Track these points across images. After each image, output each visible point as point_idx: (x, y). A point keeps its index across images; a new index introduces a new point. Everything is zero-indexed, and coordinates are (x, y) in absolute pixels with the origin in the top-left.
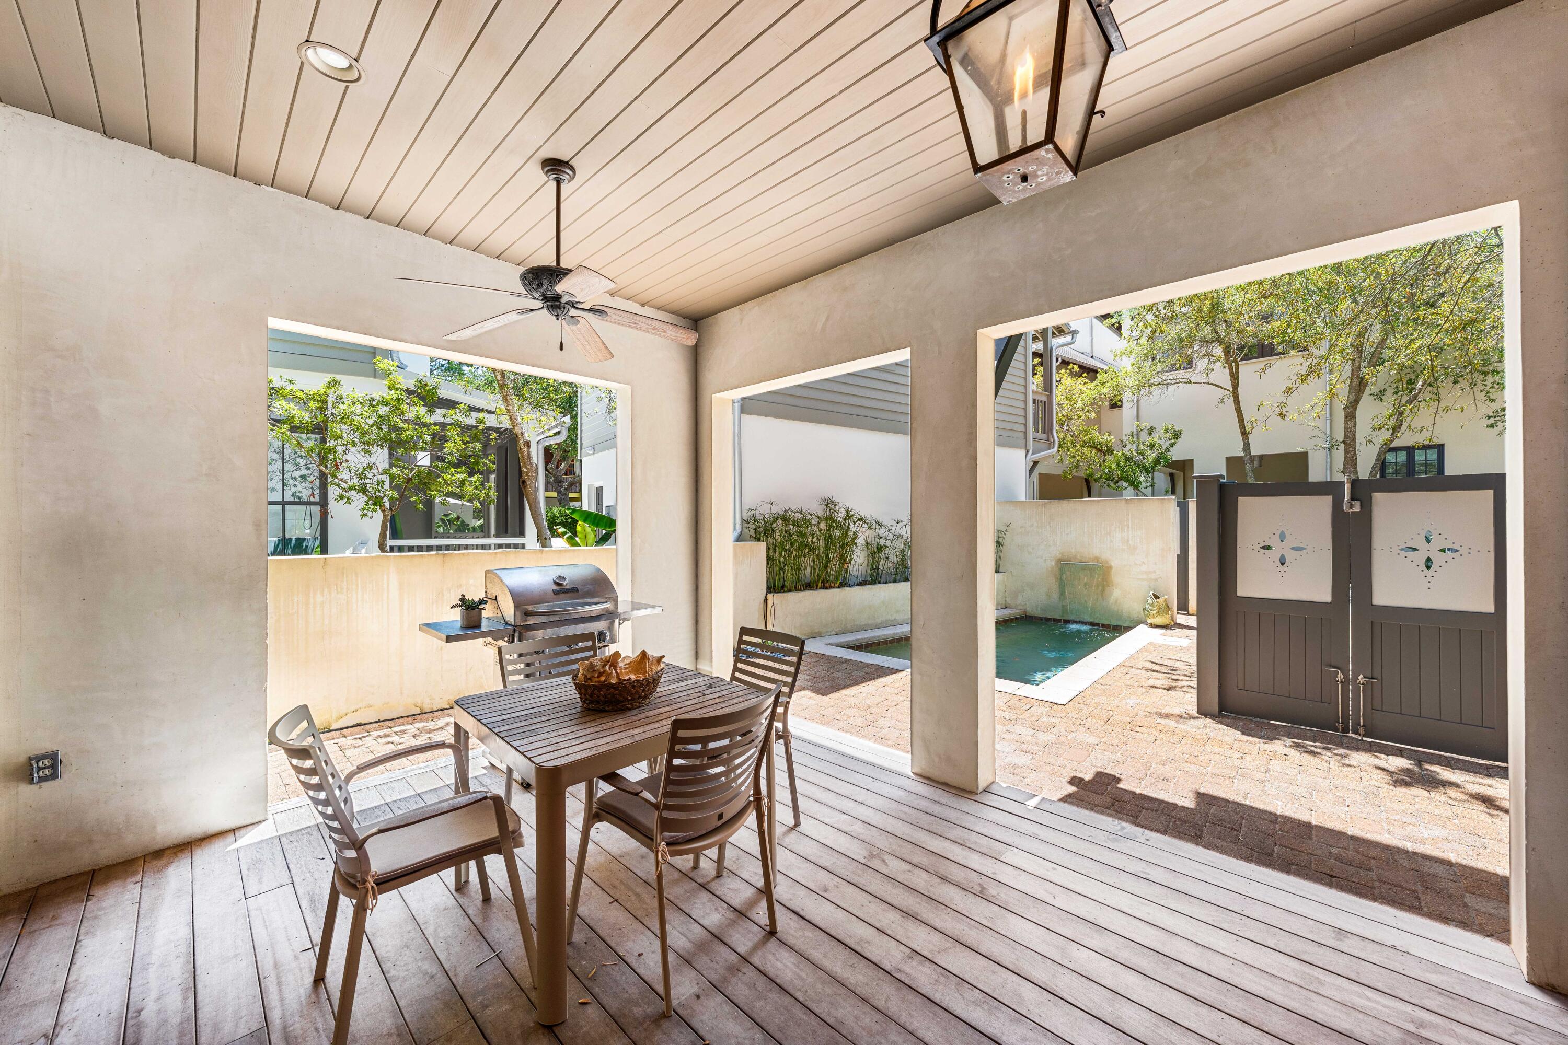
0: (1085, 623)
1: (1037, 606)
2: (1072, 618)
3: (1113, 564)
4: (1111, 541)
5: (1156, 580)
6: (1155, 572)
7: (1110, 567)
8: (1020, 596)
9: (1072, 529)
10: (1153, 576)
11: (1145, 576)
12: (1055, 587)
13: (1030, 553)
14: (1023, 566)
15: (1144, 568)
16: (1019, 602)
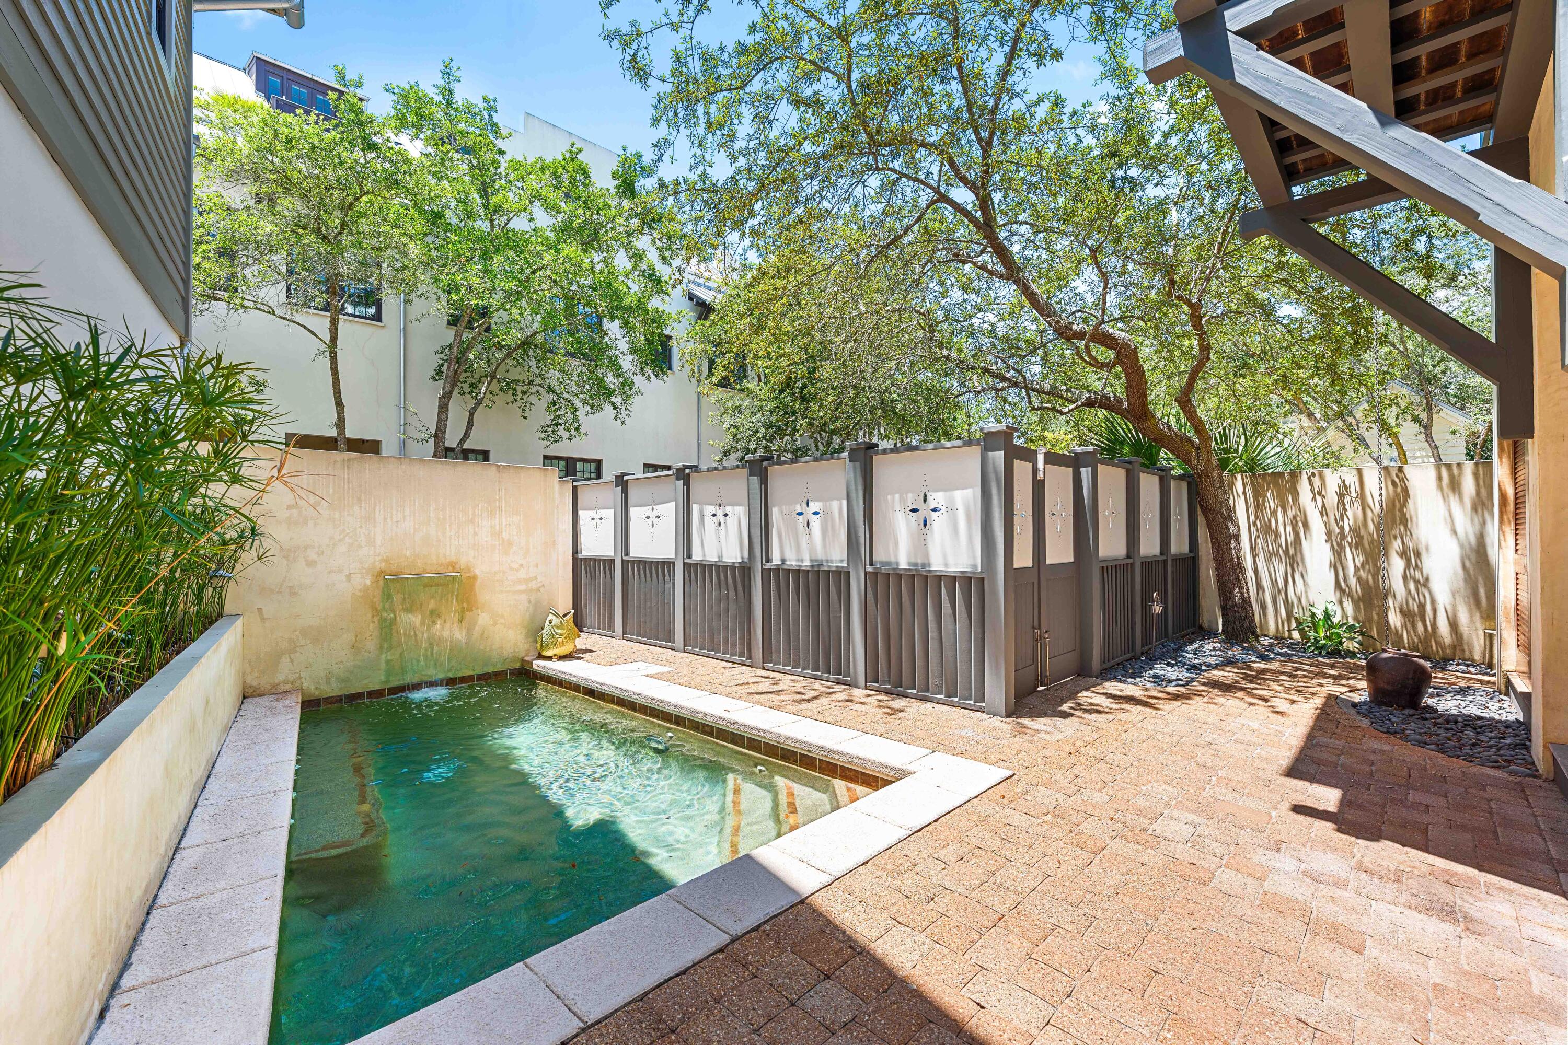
0: (432, 684)
1: (329, 675)
2: (409, 679)
3: (477, 572)
4: (475, 534)
5: (538, 590)
6: (536, 578)
7: (474, 578)
8: (285, 660)
9: (407, 512)
10: (533, 585)
11: (523, 587)
12: (371, 631)
13: (311, 564)
14: (295, 594)
15: (522, 574)
16: (280, 677)
